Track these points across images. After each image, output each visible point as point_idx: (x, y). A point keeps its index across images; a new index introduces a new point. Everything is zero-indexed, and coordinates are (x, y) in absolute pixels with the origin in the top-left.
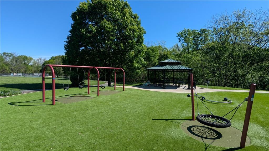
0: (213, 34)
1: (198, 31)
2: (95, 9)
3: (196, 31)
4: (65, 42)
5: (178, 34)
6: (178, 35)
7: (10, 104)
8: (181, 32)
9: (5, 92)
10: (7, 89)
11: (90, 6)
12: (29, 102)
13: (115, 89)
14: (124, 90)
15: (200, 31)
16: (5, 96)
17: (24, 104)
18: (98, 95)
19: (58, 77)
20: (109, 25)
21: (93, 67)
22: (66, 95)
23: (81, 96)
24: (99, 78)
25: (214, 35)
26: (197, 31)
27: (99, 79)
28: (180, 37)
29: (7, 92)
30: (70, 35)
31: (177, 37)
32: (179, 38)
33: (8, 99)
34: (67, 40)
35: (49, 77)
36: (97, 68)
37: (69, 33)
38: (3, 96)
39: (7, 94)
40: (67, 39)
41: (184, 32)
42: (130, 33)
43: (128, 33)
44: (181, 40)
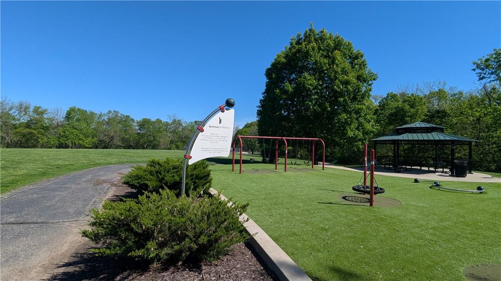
2: (294, 60)
4: (257, 107)
5: (474, 64)
6: (477, 66)
8: (486, 57)
13: (313, 168)
14: (323, 170)
18: (285, 171)
20: (310, 80)
21: (280, 138)
23: (269, 170)
28: (483, 69)
31: (474, 70)
32: (480, 71)
34: (260, 104)
36: (286, 139)
37: (262, 95)
41: (494, 56)
42: (341, 87)
43: (338, 87)
44: (485, 76)
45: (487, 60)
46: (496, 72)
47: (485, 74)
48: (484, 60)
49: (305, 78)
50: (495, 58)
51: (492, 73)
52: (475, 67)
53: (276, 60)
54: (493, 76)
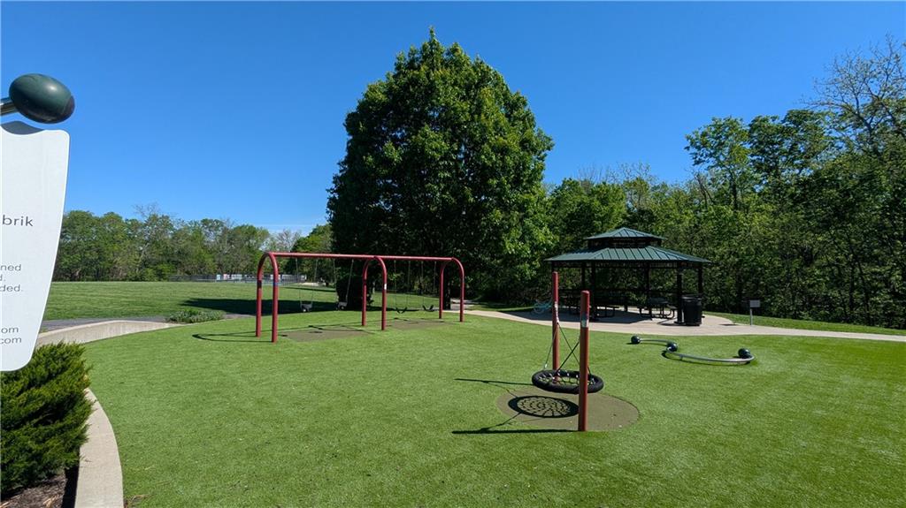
0: (843, 125)
1: (777, 122)
2: (403, 99)
3: (770, 121)
4: (328, 191)
5: (688, 138)
6: (692, 143)
7: (196, 336)
8: (704, 130)
9: (192, 314)
10: (195, 309)
11: (389, 91)
12: (231, 335)
13: (440, 317)
14: (461, 321)
15: (788, 118)
16: (191, 322)
17: (220, 338)
18: (383, 329)
19: (327, 284)
20: (435, 141)
21: (373, 256)
22: (310, 326)
23: (345, 328)
24: (386, 285)
25: (850, 129)
26: (774, 119)
27: (385, 288)
28: (699, 148)
29: (195, 314)
30: (341, 171)
31: (688, 148)
32: (696, 151)
33: (195, 328)
35: (306, 284)
36: (383, 259)
37: (339, 168)
38: (187, 323)
39: (195, 318)
40: (334, 182)
41: (713, 129)
42: (494, 157)
43: (488, 157)
44: (702, 158)
45: (704, 135)
46: (715, 153)
47: (702, 155)
48: (700, 134)
49: (425, 136)
50: (714, 132)
51: (711, 155)
52: (688, 144)
53: (366, 96)
54: (712, 159)
